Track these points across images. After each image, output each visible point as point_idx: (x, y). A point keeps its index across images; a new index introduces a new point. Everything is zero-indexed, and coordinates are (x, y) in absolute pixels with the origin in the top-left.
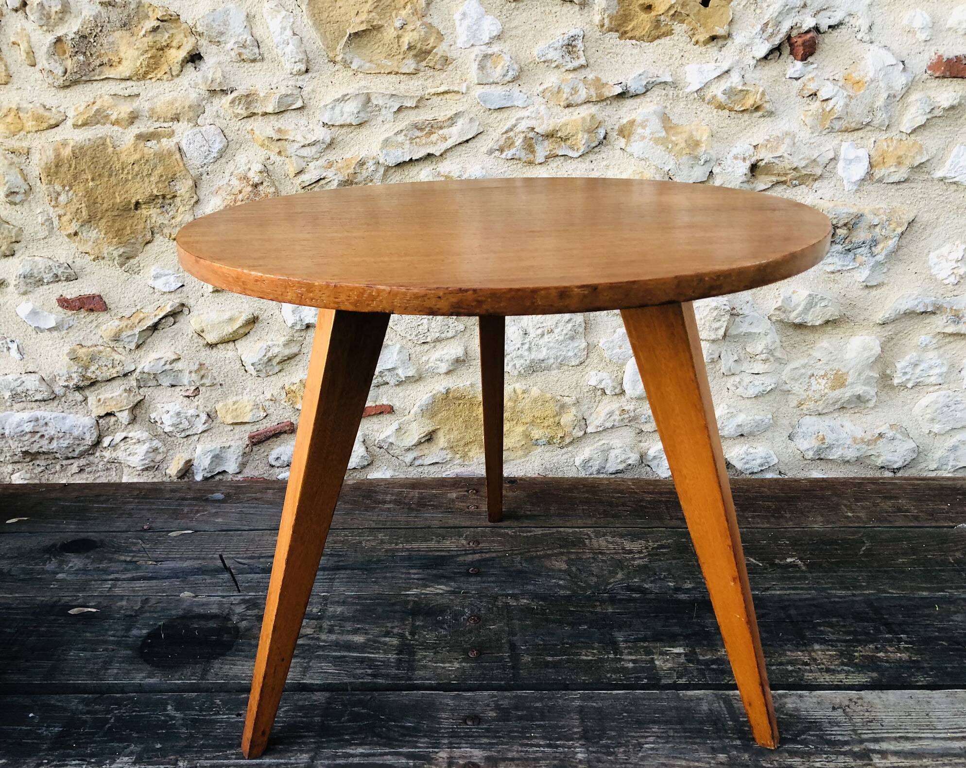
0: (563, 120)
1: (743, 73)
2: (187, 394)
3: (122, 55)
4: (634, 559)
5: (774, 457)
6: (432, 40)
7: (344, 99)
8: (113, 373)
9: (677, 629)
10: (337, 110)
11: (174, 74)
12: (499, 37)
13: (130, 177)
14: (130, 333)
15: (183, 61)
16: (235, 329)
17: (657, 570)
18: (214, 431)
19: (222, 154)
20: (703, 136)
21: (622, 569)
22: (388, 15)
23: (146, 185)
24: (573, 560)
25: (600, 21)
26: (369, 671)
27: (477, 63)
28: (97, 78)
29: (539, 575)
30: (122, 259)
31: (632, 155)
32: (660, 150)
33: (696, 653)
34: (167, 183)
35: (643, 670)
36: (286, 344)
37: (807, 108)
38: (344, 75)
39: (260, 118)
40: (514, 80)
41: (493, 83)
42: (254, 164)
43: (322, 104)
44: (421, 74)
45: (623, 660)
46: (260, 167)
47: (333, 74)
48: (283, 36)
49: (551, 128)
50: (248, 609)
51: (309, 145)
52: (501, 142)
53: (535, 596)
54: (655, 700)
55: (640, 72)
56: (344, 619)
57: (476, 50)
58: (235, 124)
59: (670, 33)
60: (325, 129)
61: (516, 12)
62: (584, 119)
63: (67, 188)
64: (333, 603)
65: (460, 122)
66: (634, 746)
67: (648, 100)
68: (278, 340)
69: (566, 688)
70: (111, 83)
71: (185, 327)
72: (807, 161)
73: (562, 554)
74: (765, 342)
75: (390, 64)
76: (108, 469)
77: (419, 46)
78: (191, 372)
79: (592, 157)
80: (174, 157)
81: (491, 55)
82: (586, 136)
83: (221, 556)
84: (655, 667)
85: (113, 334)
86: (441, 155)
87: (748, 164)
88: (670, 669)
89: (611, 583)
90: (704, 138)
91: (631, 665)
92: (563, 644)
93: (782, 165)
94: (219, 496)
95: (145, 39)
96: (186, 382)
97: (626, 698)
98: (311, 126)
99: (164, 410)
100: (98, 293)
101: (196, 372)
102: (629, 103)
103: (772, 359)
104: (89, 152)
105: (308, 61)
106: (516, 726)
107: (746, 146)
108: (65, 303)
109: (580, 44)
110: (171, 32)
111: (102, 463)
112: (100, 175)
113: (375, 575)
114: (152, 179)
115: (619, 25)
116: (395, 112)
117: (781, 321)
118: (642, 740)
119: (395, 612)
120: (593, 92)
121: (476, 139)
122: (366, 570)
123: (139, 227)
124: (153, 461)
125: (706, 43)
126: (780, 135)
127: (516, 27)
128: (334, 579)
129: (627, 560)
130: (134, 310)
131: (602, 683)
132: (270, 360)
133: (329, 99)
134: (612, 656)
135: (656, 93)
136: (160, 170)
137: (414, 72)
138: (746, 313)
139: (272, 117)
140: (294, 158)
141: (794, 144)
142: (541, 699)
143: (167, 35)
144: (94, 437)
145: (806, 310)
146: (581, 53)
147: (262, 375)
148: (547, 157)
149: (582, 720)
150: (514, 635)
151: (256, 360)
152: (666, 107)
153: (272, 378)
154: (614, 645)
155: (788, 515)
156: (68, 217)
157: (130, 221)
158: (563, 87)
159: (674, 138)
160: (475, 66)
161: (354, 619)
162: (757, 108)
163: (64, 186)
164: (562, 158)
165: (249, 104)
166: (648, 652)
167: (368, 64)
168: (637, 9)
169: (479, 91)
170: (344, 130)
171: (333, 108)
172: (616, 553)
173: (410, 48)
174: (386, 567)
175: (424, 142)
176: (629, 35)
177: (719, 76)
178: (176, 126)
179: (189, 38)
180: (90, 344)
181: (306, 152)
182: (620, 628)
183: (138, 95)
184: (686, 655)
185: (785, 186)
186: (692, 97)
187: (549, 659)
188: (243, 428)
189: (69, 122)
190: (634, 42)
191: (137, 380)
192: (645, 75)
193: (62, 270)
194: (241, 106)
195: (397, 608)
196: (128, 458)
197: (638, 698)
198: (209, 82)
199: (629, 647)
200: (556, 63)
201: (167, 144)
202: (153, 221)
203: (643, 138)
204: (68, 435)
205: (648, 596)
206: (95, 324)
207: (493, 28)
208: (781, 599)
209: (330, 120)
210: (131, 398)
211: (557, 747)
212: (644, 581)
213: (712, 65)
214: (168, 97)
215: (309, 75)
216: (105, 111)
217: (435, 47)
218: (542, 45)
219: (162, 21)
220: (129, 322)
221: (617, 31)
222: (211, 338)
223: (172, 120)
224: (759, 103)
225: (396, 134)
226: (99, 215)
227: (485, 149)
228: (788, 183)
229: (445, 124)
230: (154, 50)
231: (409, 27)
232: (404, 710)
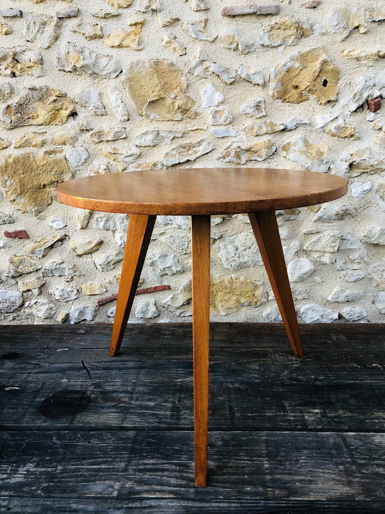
0: (255, 143)
1: (344, 118)
2: (67, 280)
3: (39, 113)
4: (293, 364)
5: (365, 313)
6: (190, 104)
7: (146, 133)
8: (31, 269)
9: (315, 400)
10: (143, 139)
11: (64, 122)
12: (222, 102)
13: (41, 172)
14: (39, 249)
15: (68, 116)
16: (91, 247)
17: (305, 369)
18: (80, 299)
19: (86, 161)
20: (325, 149)
21: (287, 369)
22: (168, 92)
23: (49, 176)
24: (262, 364)
25: (273, 94)
26: (157, 420)
27: (212, 115)
28: (26, 124)
29: (245, 372)
30: (37, 213)
31: (289, 159)
32: (303, 157)
33: (326, 412)
34: (59, 175)
35: (298, 421)
36: (117, 255)
37: (377, 136)
38: (146, 121)
39: (105, 143)
40: (230, 123)
41: (220, 125)
42: (102, 166)
43: (135, 136)
44: (184, 121)
45: (288, 416)
46: (105, 167)
47: (141, 121)
48: (117, 103)
49: (249, 147)
50: (95, 388)
51: (129, 156)
52: (224, 154)
53: (242, 383)
54: (305, 437)
55: (293, 119)
56: (144, 393)
57: (211, 109)
58: (93, 146)
59: (307, 99)
60: (137, 148)
61: (231, 90)
62: (265, 142)
63: (10, 178)
64: (139, 385)
65: (204, 144)
66: (295, 461)
67: (297, 132)
68: (113, 252)
69: (258, 430)
70: (33, 127)
71: (67, 246)
72: (378, 162)
73: (256, 361)
74: (359, 253)
75: (169, 116)
76: (27, 318)
77: (183, 107)
78: (69, 269)
79: (269, 161)
80: (63, 163)
81: (219, 111)
82: (266, 150)
83: (82, 361)
84: (305, 419)
85: (31, 250)
86: (194, 160)
87: (348, 164)
88: (313, 421)
89: (281, 376)
90: (326, 151)
91: (292, 418)
92: (257, 407)
93: (365, 164)
94: (82, 331)
95: (50, 106)
96: (67, 274)
97: (290, 435)
98: (130, 147)
99: (56, 288)
100: (24, 230)
101: (72, 269)
102: (287, 134)
103: (362, 262)
104: (21, 161)
105: (129, 115)
106: (233, 450)
107: (347, 155)
108: (8, 235)
109: (262, 105)
110: (62, 102)
111: (24, 315)
112: (26, 171)
113: (160, 372)
114: (52, 173)
115: (282, 96)
116: (171, 140)
117: (367, 243)
118: (299, 458)
119: (170, 390)
120: (269, 128)
121: (211, 153)
122: (156, 369)
123: (45, 197)
124: (50, 314)
125: (325, 104)
126: (364, 149)
127: (231, 98)
128: (139, 373)
129: (289, 364)
130: (42, 238)
131: (277, 427)
132: (109, 263)
133: (139, 134)
134: (282, 413)
135: (301, 129)
136: (56, 169)
137: (181, 120)
138: (349, 238)
139: (111, 143)
140: (122, 162)
141: (371, 153)
142: (245, 436)
143: (60, 103)
144: (21, 302)
145: (380, 237)
146: (263, 109)
147: (105, 270)
148: (247, 161)
149: (267, 447)
150: (232, 402)
151: (102, 263)
152: (306, 136)
153: (110, 272)
154: (283, 408)
155: (373, 342)
156: (11, 192)
157: (41, 194)
158: (254, 126)
159: (310, 151)
160: (211, 116)
161: (149, 394)
162: (352, 136)
163: (9, 177)
164: (254, 161)
165: (99, 137)
166: (301, 412)
167: (158, 116)
168: (291, 88)
169: (212, 129)
170: (146, 149)
171: (141, 138)
172: (284, 361)
173: (179, 108)
174: (166, 367)
175: (185, 154)
176: (287, 100)
177: (332, 120)
178: (64, 147)
179: (71, 105)
180: (20, 255)
181: (128, 159)
182: (287, 398)
183: (46, 132)
184: (321, 413)
185: (367, 175)
186: (319, 131)
187: (250, 415)
188: (95, 297)
189: (13, 146)
190: (290, 104)
191: (43, 273)
192: (296, 120)
193: (7, 218)
194: (96, 137)
195: (171, 388)
196: (37, 313)
197: (296, 436)
198: (80, 126)
199: (291, 409)
200: (251, 115)
201: (59, 156)
202: (52, 194)
203: (295, 151)
204: (8, 301)
205: (301, 383)
206: (22, 245)
207: (219, 98)
208: (370, 385)
209: (140, 144)
210: (40, 282)
211: (254, 461)
212: (298, 375)
213: (329, 115)
214: (60, 133)
215: (129, 122)
216: (30, 140)
217: (191, 108)
218: (244, 106)
219: (58, 97)
220: (39, 244)
221: (281, 99)
222: (80, 252)
223: (62, 144)
224: (353, 133)
225: (172, 150)
226: (26, 191)
227: (216, 157)
228: (369, 173)
229: (196, 145)
230: (54, 111)
231: (178, 98)
232: (175, 440)
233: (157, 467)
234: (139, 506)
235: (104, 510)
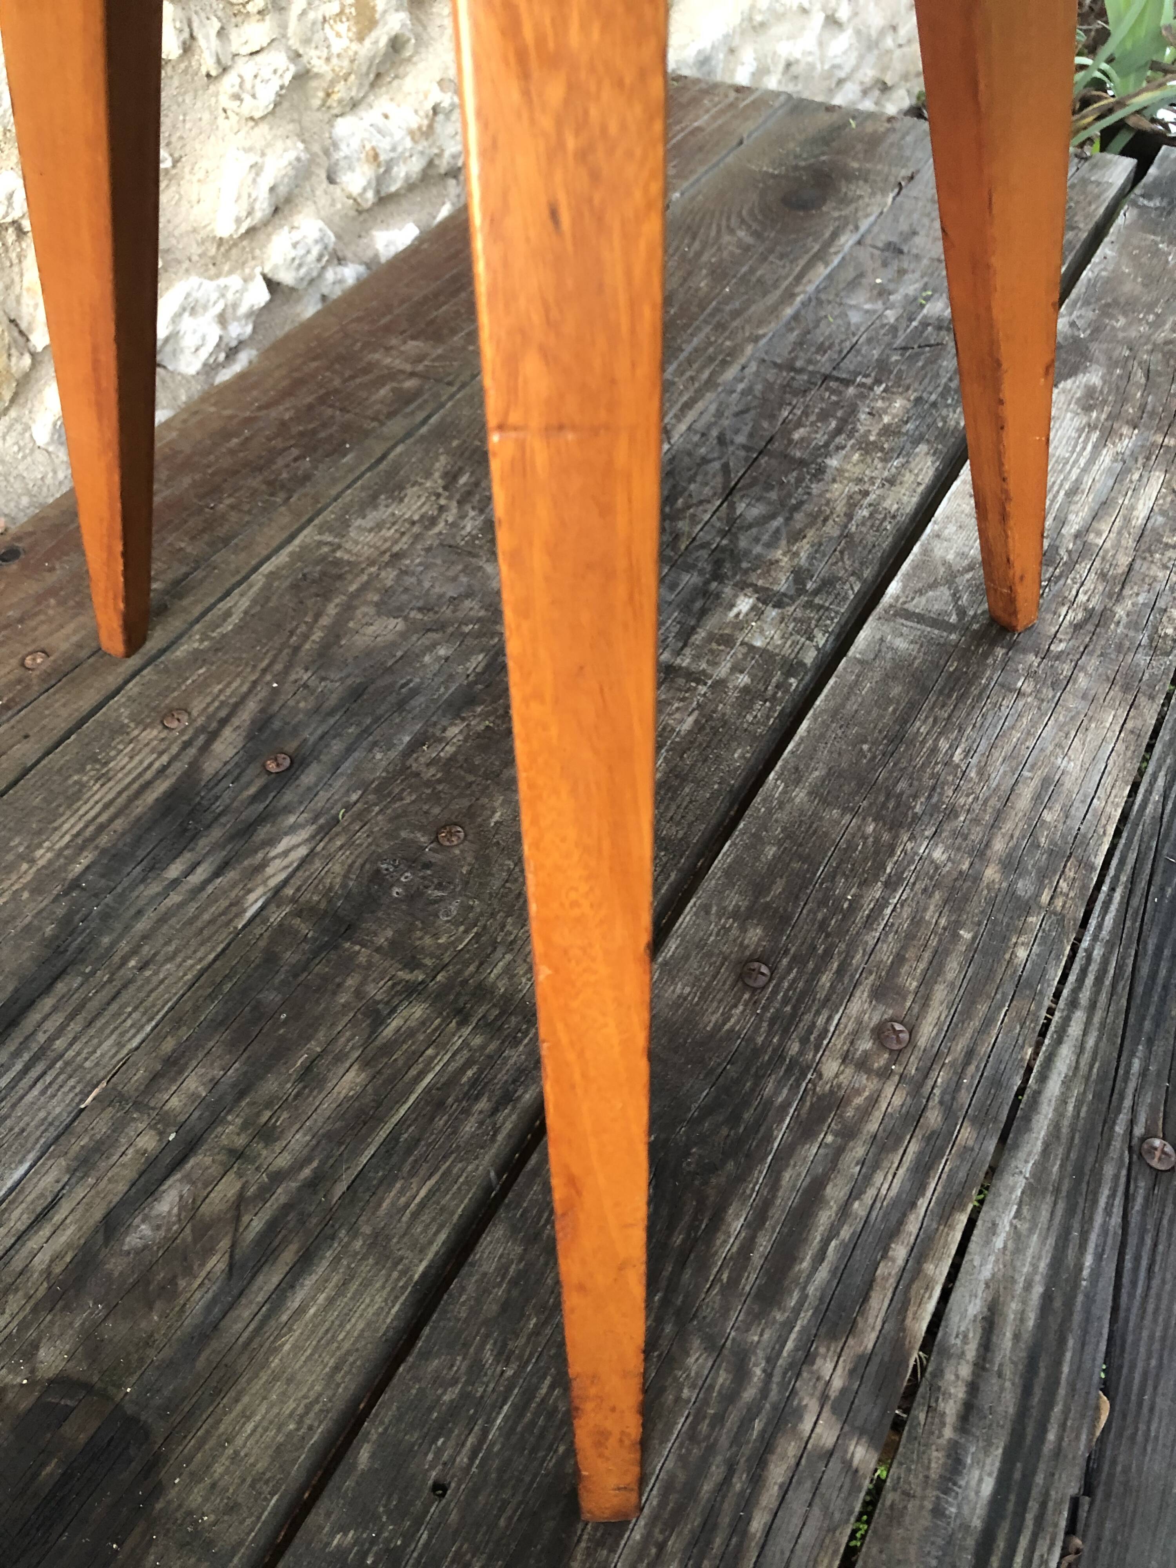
4: (454, 526)
9: (690, 578)
21: (475, 555)
24: (382, 602)
26: (483, 1104)
29: (390, 671)
33: (765, 588)
35: (764, 670)
45: (724, 680)
54: (852, 692)
56: (239, 1087)
64: (152, 1087)
66: (948, 772)
69: (748, 790)
73: (350, 607)
84: (767, 652)
88: (784, 637)
91: (743, 677)
97: (826, 726)
106: (812, 912)
113: (118, 953)
118: (941, 756)
119: (304, 967)
122: (78, 962)
128: (46, 1048)
129: (451, 535)
131: (766, 736)
134: (702, 689)
142: (758, 841)
149: (848, 809)
154: (676, 673)
161: (259, 1065)
166: (728, 641)
172: (416, 538)
174: (107, 916)
184: (761, 601)
195: (290, 957)
197: (837, 711)
199: (696, 657)
208: (699, 433)
211: (899, 877)
233: (777, 1214)
234: (965, 1371)
235: (940, 1542)
